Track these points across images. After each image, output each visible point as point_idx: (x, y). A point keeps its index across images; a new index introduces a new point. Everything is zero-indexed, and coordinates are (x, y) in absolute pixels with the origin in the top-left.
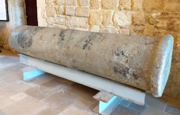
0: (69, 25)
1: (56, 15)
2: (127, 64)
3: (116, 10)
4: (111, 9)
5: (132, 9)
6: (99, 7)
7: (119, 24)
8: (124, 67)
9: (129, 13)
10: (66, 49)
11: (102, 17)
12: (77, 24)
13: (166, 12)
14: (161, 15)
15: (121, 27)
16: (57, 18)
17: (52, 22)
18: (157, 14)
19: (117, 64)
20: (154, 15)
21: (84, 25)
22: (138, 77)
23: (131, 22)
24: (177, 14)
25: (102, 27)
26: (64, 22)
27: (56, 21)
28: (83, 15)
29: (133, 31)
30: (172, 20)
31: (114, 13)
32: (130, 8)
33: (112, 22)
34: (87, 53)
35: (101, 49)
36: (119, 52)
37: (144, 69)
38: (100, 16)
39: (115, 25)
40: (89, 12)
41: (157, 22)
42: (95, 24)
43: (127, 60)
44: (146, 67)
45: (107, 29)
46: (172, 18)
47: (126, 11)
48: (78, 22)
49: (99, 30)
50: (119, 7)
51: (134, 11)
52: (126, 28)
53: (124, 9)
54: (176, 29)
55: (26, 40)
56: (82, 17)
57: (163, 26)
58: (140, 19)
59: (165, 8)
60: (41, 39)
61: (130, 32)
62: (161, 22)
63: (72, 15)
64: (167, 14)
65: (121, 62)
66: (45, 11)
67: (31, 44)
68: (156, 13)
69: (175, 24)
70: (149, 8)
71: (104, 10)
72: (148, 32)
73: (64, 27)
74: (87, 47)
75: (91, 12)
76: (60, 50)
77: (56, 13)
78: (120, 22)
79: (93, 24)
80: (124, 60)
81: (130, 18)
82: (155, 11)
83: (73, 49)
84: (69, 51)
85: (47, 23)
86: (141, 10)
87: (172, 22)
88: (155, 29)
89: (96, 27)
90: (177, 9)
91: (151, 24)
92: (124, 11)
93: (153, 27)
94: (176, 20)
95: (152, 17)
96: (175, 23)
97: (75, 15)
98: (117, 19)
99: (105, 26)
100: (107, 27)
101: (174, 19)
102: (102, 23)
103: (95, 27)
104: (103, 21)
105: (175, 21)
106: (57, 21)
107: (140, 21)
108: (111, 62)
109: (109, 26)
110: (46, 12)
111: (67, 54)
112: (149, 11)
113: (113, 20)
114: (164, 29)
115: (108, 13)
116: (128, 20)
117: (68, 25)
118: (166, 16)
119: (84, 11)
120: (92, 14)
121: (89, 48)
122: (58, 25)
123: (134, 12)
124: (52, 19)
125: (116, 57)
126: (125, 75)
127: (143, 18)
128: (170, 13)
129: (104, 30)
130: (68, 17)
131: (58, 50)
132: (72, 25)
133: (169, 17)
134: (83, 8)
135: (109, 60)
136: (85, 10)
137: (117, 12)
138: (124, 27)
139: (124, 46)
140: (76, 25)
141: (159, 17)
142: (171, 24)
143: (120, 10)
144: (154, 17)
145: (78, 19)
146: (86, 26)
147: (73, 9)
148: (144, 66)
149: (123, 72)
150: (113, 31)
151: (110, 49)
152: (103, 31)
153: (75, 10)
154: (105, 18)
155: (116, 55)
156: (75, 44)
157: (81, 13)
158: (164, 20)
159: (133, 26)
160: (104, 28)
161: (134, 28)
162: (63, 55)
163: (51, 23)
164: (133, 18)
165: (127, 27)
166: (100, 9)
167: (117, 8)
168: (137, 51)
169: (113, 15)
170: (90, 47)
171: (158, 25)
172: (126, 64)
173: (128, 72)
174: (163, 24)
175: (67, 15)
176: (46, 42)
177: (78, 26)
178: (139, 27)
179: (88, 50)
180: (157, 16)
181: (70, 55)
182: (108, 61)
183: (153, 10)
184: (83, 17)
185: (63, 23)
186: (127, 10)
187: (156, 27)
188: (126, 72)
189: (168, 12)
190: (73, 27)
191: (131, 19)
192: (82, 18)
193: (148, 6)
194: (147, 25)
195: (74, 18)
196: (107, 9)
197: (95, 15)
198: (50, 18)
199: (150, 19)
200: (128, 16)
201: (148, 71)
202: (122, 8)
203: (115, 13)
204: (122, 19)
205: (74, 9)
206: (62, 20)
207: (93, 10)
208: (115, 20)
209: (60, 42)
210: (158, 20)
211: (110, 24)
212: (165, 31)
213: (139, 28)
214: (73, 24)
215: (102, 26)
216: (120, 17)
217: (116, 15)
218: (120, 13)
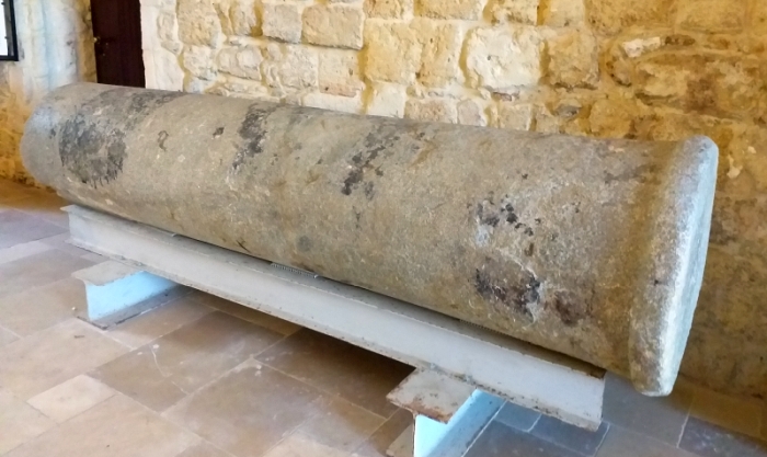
0: (278, 78)
1: (220, 39)
2: (530, 263)
3: (475, 23)
4: (454, 17)
5: (541, 21)
6: (406, 8)
7: (489, 81)
8: (520, 276)
9: (530, 34)
10: (271, 191)
11: (416, 50)
12: (312, 78)
13: (684, 33)
14: (661, 48)
15: (497, 95)
16: (228, 51)
17: (204, 65)
18: (648, 44)
19: (488, 259)
20: (634, 46)
21: (343, 82)
22: (578, 315)
23: (537, 74)
24: (726, 44)
25: (419, 93)
26: (255, 68)
27: (223, 64)
28: (336, 41)
29: (545, 111)
30: (709, 68)
31: (469, 34)
32: (533, 14)
33: (459, 73)
34: (360, 209)
35: (422, 195)
36: (497, 211)
37: (603, 285)
38: (409, 43)
39: (474, 83)
40: (361, 27)
41: (647, 76)
42: (389, 80)
43: (532, 246)
44: (609, 275)
45: (438, 99)
46: (708, 59)
47: (519, 25)
48: (315, 69)
49: (408, 104)
50: (487, 12)
51: (551, 25)
52: (517, 96)
53: (511, 18)
54: (722, 104)
55: (95, 150)
56: (332, 47)
57: (671, 91)
58: (576, 64)
59: (680, 18)
60: (161, 146)
61: (534, 113)
62: (662, 74)
63: (290, 37)
64: (689, 42)
65: (505, 252)
66: (176, 21)
67: (120, 167)
68: (640, 36)
69: (723, 83)
70: (611, 18)
71: (427, 19)
72: (611, 115)
73: (257, 89)
74: (360, 184)
75: (371, 28)
76: (243, 195)
77: (220, 29)
78: (493, 72)
79: (380, 78)
80: (516, 242)
81: (534, 56)
82: (636, 30)
83: (300, 193)
84: (282, 198)
85: (185, 70)
86: (582, 24)
87: (709, 76)
88: (639, 102)
89: (394, 91)
90: (728, 24)
91: (620, 83)
92: (509, 28)
93: (629, 94)
94: (724, 67)
95: (626, 56)
96: (720, 81)
97: (304, 40)
98: (478, 59)
99: (431, 89)
100: (438, 90)
101: (716, 63)
102: (418, 75)
103: (389, 89)
104: (423, 65)
105: (719, 74)
106: (226, 61)
107: (575, 69)
108: (462, 251)
109: (449, 88)
110: (180, 24)
111: (275, 215)
112: (613, 30)
113: (463, 64)
114: (675, 104)
115: (443, 33)
116: (527, 65)
117: (274, 79)
118: (685, 52)
119: (342, 23)
120: (375, 36)
121: (369, 191)
122: (232, 79)
123: (549, 33)
124: (202, 53)
125: (483, 231)
126: (520, 306)
127: (589, 60)
128: (700, 38)
129: (425, 106)
130: (274, 46)
131: (236, 193)
132: (293, 79)
133: (696, 57)
134: (336, 9)
135: (457, 243)
136: (345, 20)
137: (480, 31)
138: (509, 92)
139: (515, 184)
140: (307, 81)
141: (652, 56)
142: (706, 84)
143: (494, 21)
144: (632, 55)
145: (314, 55)
146: (351, 87)
147: (296, 14)
148: (601, 271)
149: (515, 296)
150: (462, 107)
151: (460, 196)
152: (422, 107)
153: (304, 16)
154: (431, 55)
155: (482, 222)
156: (310, 172)
157: (327, 29)
158: (674, 68)
159: (545, 89)
160: (426, 96)
161: (553, 100)
162: (259, 216)
163: (199, 72)
164: (546, 58)
165: (522, 93)
166: (409, 16)
167: (480, 14)
168: (571, 208)
169: (465, 44)
170: (372, 186)
171: (652, 89)
172: (525, 262)
173: (535, 297)
174: (672, 82)
175: (270, 38)
176: (182, 159)
177: (317, 84)
178: (573, 95)
179: (364, 199)
180: (646, 51)
181: (288, 218)
182: (450, 247)
183: (629, 25)
184: (339, 47)
185: (250, 72)
186: (520, 21)
187: (641, 95)
188: (529, 295)
189: (692, 35)
190: (295, 90)
191: (537, 62)
192: (331, 52)
193: (608, 9)
194: (604, 86)
195: (299, 53)
196: (437, 16)
197: (387, 39)
198: (195, 49)
199: (615, 64)
200: (524, 48)
201: (617, 292)
202: (502, 14)
203: (474, 35)
204: (502, 61)
205: (300, 12)
206: (247, 59)
207: (379, 21)
208: (470, 63)
209: (242, 161)
210: (649, 68)
211: (452, 80)
212: (679, 113)
213: (573, 99)
214: (293, 75)
215: (419, 89)
216: (494, 53)
217: (475, 41)
218: (493, 33)
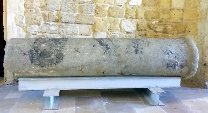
0: (65, 33)
1: (43, 22)
3: (122, 18)
4: (118, 17)
5: (136, 18)
6: (106, 15)
7: (127, 30)
9: (134, 20)
11: (108, 24)
12: (77, 32)
13: (161, 20)
14: (158, 23)
15: (127, 33)
18: (156, 22)
19: (169, 60)
21: (87, 32)
23: (136, 28)
24: (167, 22)
25: (110, 34)
26: (57, 30)
29: (138, 35)
30: (166, 26)
31: (121, 21)
33: (119, 29)
34: (141, 56)
35: (153, 51)
39: (123, 31)
40: (94, 19)
41: (156, 27)
42: (102, 31)
43: (176, 56)
45: (114, 35)
46: (166, 24)
49: (106, 36)
50: (125, 16)
52: (132, 33)
53: (130, 18)
54: (168, 32)
56: (85, 24)
57: (160, 30)
59: (161, 18)
60: (77, 51)
61: (136, 36)
62: (159, 27)
63: (72, 22)
64: (162, 22)
65: (172, 58)
66: (24, 17)
67: (62, 60)
68: (155, 21)
69: (168, 28)
70: (150, 18)
71: (111, 18)
72: (150, 35)
73: (56, 36)
74: (139, 52)
75: (97, 20)
78: (127, 28)
79: (99, 31)
81: (135, 25)
82: (154, 20)
85: (27, 32)
86: (144, 19)
87: (166, 27)
88: (154, 32)
89: (103, 33)
90: (168, 19)
91: (151, 29)
93: (152, 31)
94: (168, 26)
96: (167, 28)
98: (124, 25)
99: (112, 32)
100: (115, 33)
101: (167, 25)
102: (109, 30)
104: (110, 27)
105: (168, 27)
106: (45, 29)
107: (143, 27)
109: (117, 32)
112: (150, 20)
113: (120, 27)
114: (161, 32)
115: (116, 21)
116: (134, 27)
117: (63, 33)
118: (162, 23)
119: (89, 19)
121: (141, 52)
122: (45, 34)
123: (138, 20)
126: (175, 68)
127: (146, 25)
128: (164, 21)
129: (111, 36)
133: (164, 24)
134: (87, 15)
137: (124, 20)
138: (130, 32)
141: (157, 24)
143: (127, 18)
144: (153, 24)
146: (89, 33)
150: (120, 36)
154: (112, 25)
155: (167, 54)
158: (160, 26)
159: (137, 31)
160: (112, 34)
161: (139, 33)
162: (114, 63)
164: (138, 25)
166: (106, 17)
169: (120, 23)
171: (157, 30)
172: (175, 59)
173: (177, 65)
174: (160, 29)
177: (79, 33)
178: (142, 32)
179: (141, 54)
180: (156, 23)
181: (122, 62)
183: (152, 19)
186: (132, 18)
189: (162, 20)
190: (70, 35)
193: (149, 16)
194: (148, 30)
196: (114, 17)
197: (101, 22)
199: (150, 26)
200: (133, 23)
204: (129, 26)
205: (75, 16)
206: (53, 28)
207: (99, 18)
208: (122, 26)
209: (106, 51)
210: (157, 26)
212: (161, 34)
214: (71, 31)
216: (127, 24)
217: (123, 22)
218: (127, 20)
